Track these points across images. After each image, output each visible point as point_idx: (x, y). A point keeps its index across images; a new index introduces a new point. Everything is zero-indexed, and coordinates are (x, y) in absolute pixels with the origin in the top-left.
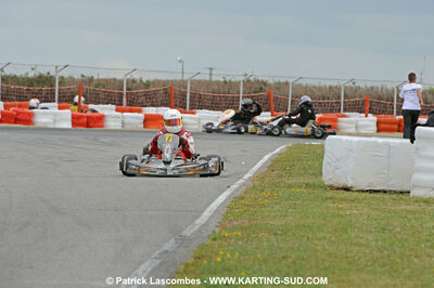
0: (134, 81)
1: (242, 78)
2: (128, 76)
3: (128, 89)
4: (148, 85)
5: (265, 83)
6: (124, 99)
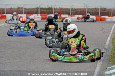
0: (72, 9)
1: (100, 8)
2: (71, 8)
3: (71, 11)
4: (76, 10)
5: (106, 9)
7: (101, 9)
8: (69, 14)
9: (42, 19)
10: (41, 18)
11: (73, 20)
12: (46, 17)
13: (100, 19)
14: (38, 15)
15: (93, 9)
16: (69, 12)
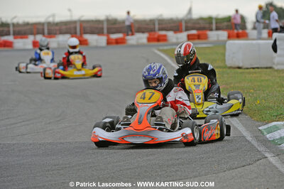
3: (48, 26)
4: (57, 24)
6: (46, 31)
7: (108, 20)
8: (43, 34)
13: (114, 41)
15: (92, 21)
16: (43, 30)
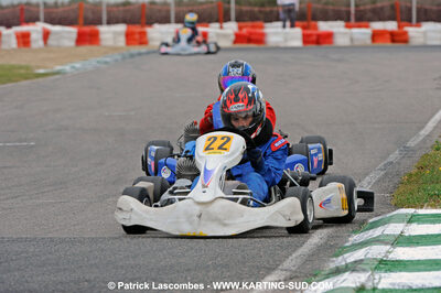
8: (347, 19)
9: (239, 39)
10: (233, 37)
11: (356, 43)
12: (251, 34)
14: (221, 27)
